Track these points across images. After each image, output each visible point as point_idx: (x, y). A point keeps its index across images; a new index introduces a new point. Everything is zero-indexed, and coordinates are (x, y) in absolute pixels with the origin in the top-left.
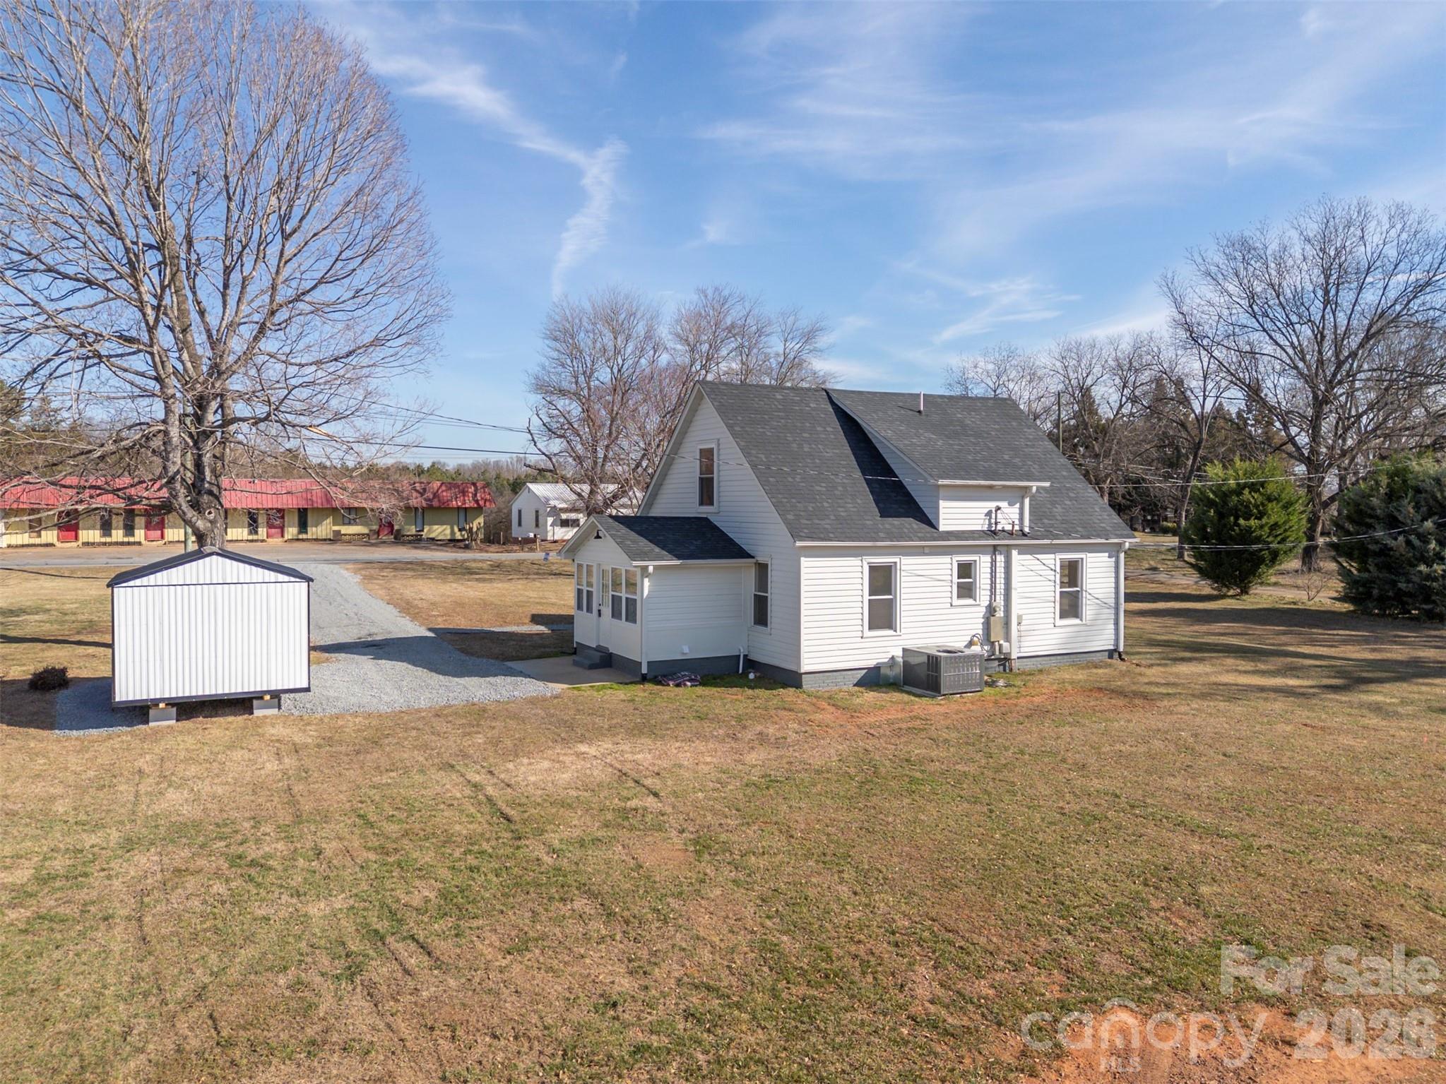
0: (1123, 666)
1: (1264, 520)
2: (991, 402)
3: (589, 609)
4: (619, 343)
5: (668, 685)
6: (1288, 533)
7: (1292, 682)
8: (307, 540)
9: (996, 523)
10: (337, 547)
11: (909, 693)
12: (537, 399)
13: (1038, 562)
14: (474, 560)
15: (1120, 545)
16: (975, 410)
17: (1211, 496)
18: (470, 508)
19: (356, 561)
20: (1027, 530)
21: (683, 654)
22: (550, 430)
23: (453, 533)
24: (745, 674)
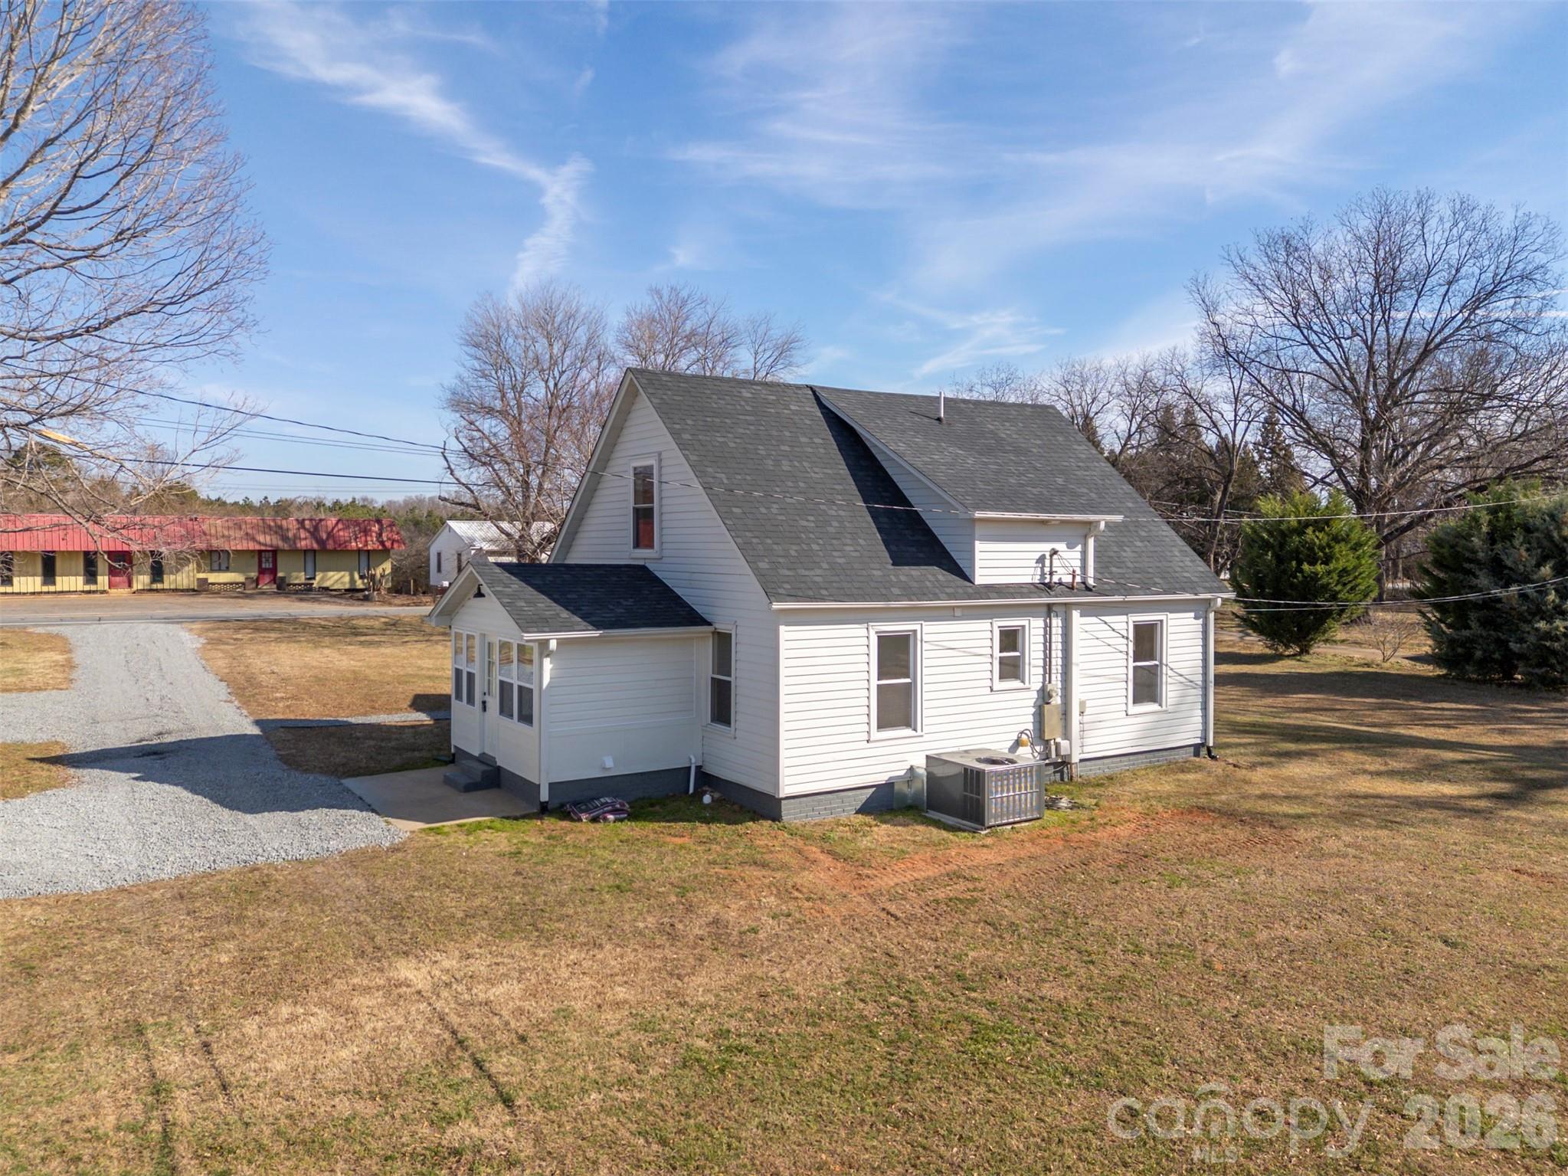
0: (1217, 768)
1: (1332, 566)
2: (1029, 409)
3: (471, 700)
4: (555, 351)
5: (580, 820)
6: (1359, 581)
7: (1448, 789)
8: (163, 590)
9: (1051, 574)
10: (200, 599)
11: (938, 824)
12: (453, 419)
13: (1106, 627)
14: (365, 617)
15: (1209, 601)
16: (1008, 420)
17: (1265, 535)
18: (374, 551)
19: (206, 619)
20: (1091, 582)
21: (605, 769)
22: (471, 455)
23: (352, 581)
24: (699, 794)
